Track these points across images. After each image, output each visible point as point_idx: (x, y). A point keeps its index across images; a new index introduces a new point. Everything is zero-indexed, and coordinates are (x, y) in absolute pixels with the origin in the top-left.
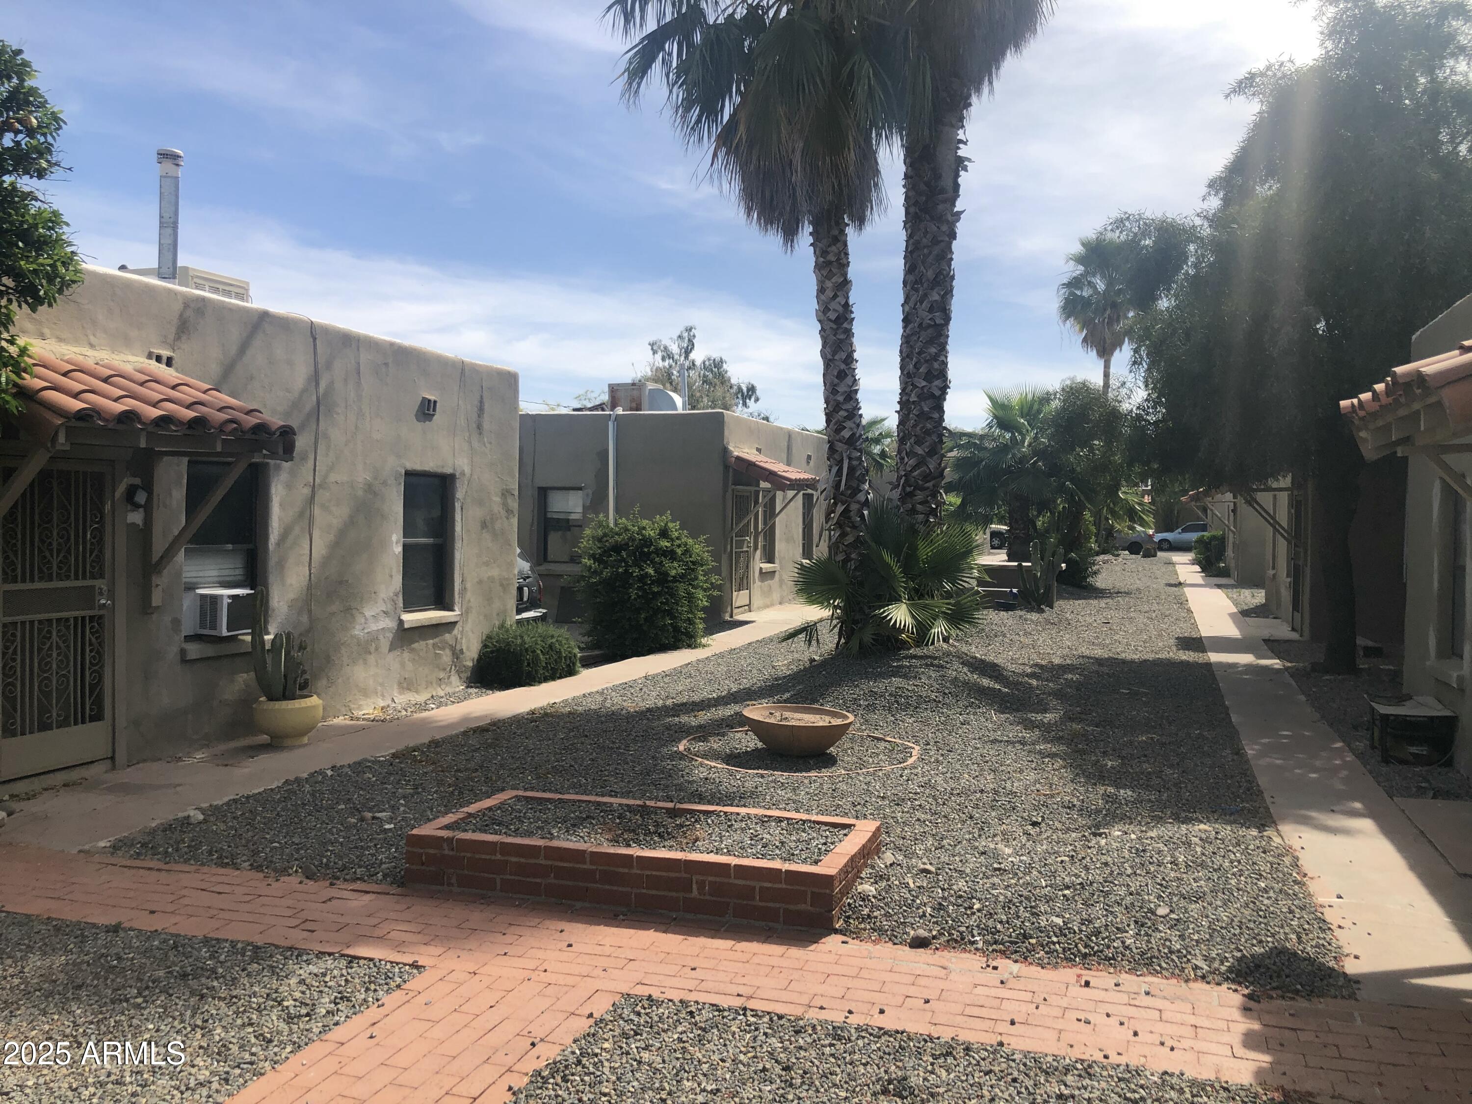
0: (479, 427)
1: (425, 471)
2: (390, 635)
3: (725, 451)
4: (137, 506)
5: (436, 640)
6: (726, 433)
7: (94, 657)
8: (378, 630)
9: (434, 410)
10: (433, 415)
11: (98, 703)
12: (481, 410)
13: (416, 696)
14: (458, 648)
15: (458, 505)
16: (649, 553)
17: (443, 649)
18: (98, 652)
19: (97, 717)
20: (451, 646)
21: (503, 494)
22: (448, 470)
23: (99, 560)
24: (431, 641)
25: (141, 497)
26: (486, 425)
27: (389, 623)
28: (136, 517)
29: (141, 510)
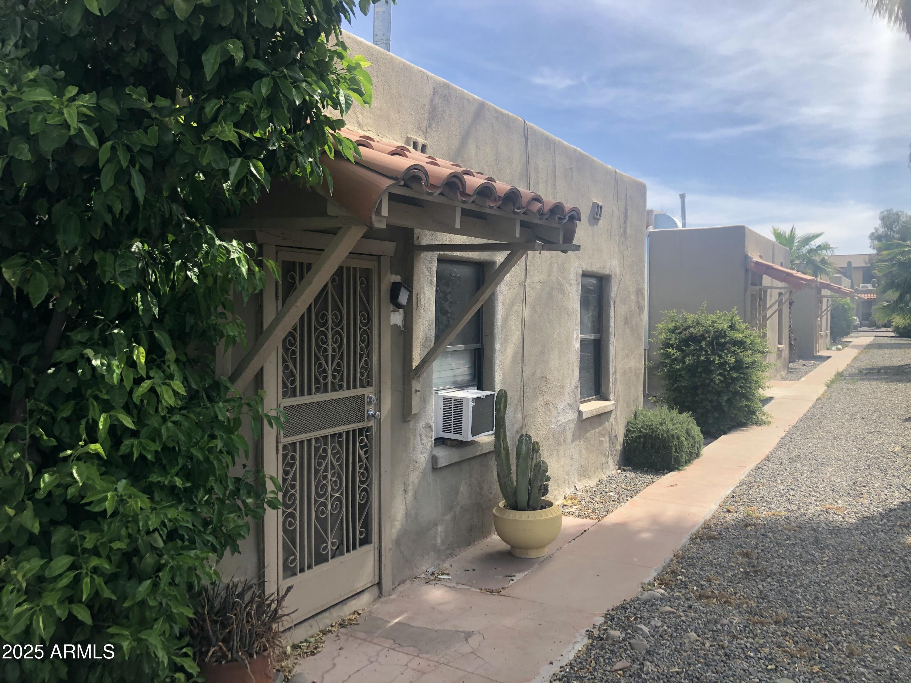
0: (625, 231)
1: (593, 272)
2: (573, 426)
3: (746, 257)
4: (398, 306)
5: (601, 428)
6: (746, 243)
7: (363, 474)
8: (565, 423)
9: (600, 215)
10: (599, 219)
11: (366, 524)
12: (626, 216)
13: (590, 482)
14: (613, 434)
15: (612, 303)
16: (725, 343)
17: (604, 436)
18: (366, 469)
19: (365, 541)
20: (609, 432)
21: (637, 293)
22: (607, 272)
23: (367, 366)
24: (597, 430)
25: (403, 298)
26: (628, 231)
27: (571, 416)
28: (397, 318)
29: (401, 310)
